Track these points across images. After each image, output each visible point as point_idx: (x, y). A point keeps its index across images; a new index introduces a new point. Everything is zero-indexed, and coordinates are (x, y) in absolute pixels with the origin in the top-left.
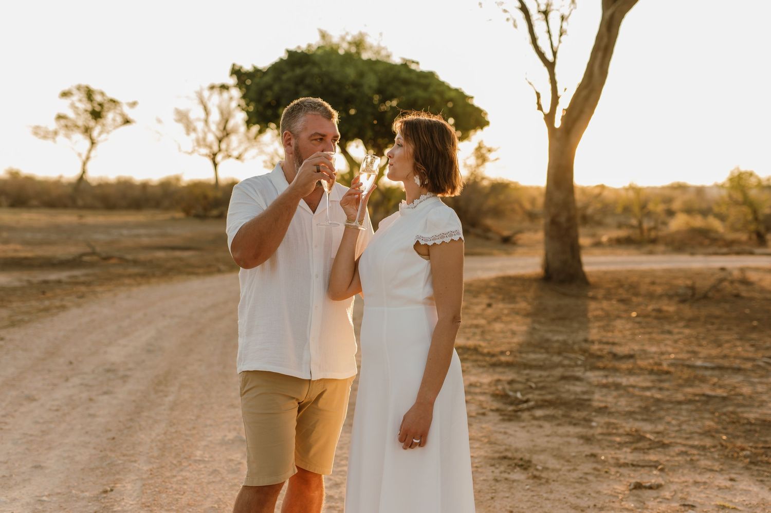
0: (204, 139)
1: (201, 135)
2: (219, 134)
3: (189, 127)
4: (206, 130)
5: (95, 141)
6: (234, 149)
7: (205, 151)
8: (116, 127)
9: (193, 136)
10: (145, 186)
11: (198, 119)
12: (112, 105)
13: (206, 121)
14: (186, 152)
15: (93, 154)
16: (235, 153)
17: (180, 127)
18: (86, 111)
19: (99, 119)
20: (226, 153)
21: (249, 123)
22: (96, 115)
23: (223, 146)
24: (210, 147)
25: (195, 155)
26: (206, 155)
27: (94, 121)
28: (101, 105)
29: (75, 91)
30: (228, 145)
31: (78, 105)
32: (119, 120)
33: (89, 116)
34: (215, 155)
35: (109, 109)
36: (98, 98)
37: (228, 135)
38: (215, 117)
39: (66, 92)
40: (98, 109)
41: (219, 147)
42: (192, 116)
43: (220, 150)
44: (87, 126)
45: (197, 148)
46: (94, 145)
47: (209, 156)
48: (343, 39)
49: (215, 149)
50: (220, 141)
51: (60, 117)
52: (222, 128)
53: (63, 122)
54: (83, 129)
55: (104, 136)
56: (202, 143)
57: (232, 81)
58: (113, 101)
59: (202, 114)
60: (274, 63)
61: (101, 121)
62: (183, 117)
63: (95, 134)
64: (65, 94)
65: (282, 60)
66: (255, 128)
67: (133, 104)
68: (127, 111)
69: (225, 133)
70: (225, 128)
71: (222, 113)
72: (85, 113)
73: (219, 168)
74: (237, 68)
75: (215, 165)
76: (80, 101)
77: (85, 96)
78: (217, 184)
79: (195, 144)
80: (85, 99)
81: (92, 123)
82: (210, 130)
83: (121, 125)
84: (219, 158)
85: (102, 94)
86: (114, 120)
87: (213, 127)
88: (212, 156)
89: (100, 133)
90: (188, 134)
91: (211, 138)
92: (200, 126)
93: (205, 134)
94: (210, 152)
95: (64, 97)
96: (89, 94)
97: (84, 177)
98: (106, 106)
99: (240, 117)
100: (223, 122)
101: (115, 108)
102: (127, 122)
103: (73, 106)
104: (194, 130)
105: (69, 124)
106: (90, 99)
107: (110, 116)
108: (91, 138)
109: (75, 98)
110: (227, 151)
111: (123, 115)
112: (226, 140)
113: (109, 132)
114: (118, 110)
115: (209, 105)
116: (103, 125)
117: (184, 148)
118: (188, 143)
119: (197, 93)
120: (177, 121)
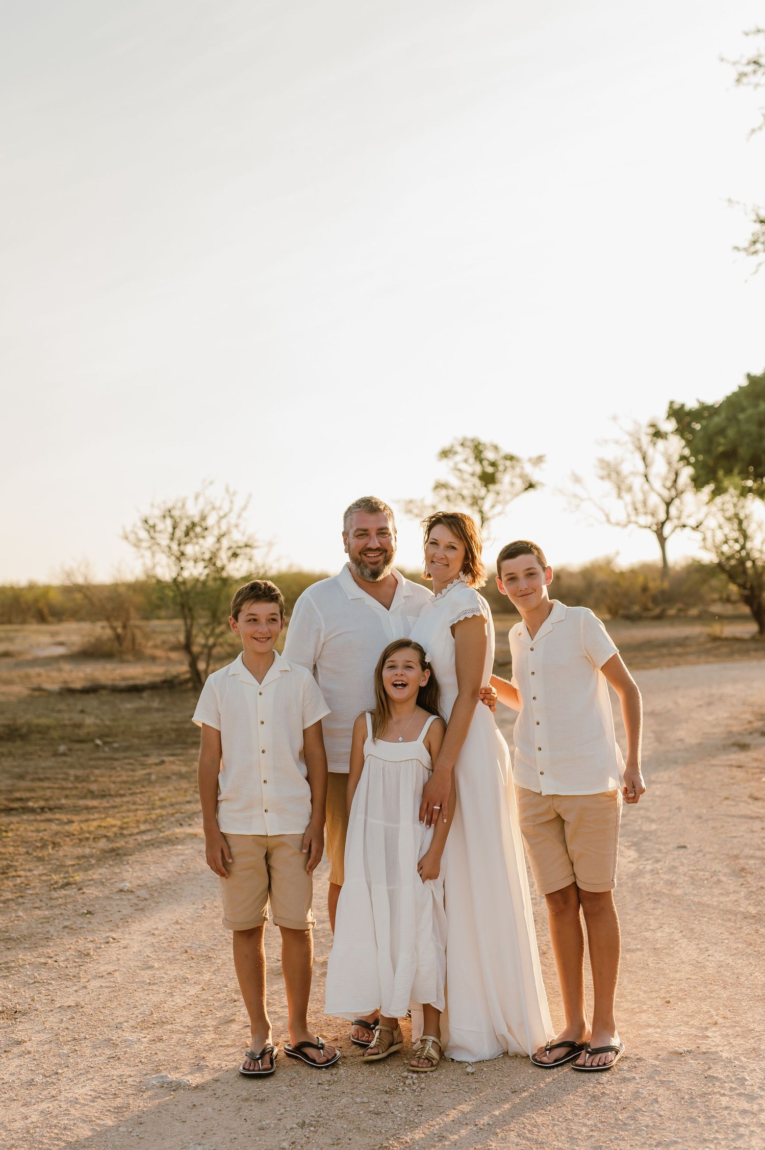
0: (645, 503)
1: (639, 497)
2: (666, 494)
3: (622, 487)
4: (646, 487)
5: (485, 516)
6: (689, 516)
7: (645, 521)
8: (517, 495)
9: (627, 498)
11: (634, 474)
12: (508, 463)
13: (646, 476)
14: (618, 524)
16: (692, 522)
17: (608, 486)
18: (473, 475)
19: (491, 487)
20: (678, 522)
21: (697, 483)
22: (488, 479)
23: (673, 511)
24: (653, 515)
25: (632, 526)
26: (647, 527)
27: (484, 487)
28: (493, 464)
29: (459, 449)
30: (680, 510)
31: (463, 466)
32: (520, 484)
33: (478, 482)
34: (661, 526)
35: (506, 469)
36: (490, 455)
37: (679, 494)
38: (659, 468)
39: (447, 449)
40: (490, 470)
41: (668, 512)
42: (626, 469)
43: (668, 518)
44: (475, 495)
45: (633, 517)
46: (485, 522)
47: (652, 528)
49: (662, 516)
50: (668, 504)
51: (439, 486)
52: (670, 484)
53: (444, 492)
54: (469, 501)
55: (499, 508)
56: (641, 509)
57: (668, 426)
58: (511, 458)
59: (640, 465)
61: (494, 487)
62: (611, 472)
63: (486, 506)
64: (445, 454)
66: (706, 491)
67: (539, 460)
68: (529, 469)
69: (673, 493)
70: (674, 486)
71: (669, 463)
72: (473, 478)
73: (668, 544)
74: (675, 407)
75: (662, 540)
76: (466, 461)
77: (473, 454)
78: (665, 569)
79: (630, 508)
80: (472, 460)
81: (483, 491)
82: (652, 489)
83: (521, 492)
84: (667, 530)
85: (496, 448)
86: (512, 484)
87: (657, 484)
88: (655, 528)
89: (493, 507)
90: (619, 496)
91: (655, 501)
92: (638, 483)
93: (644, 493)
94: (654, 522)
95: (444, 458)
96: (478, 451)
98: (501, 468)
99: (686, 472)
100: (673, 477)
101: (513, 467)
102: (531, 486)
103: (455, 469)
104: (630, 489)
105: (451, 492)
106: (479, 457)
107: (506, 479)
108: (481, 512)
109: (458, 458)
110: (679, 518)
111: (522, 476)
112: (677, 502)
113: (506, 502)
114: (518, 471)
115: (650, 451)
116: (498, 493)
117: (613, 519)
118: (619, 509)
119: (630, 435)
120: (602, 478)
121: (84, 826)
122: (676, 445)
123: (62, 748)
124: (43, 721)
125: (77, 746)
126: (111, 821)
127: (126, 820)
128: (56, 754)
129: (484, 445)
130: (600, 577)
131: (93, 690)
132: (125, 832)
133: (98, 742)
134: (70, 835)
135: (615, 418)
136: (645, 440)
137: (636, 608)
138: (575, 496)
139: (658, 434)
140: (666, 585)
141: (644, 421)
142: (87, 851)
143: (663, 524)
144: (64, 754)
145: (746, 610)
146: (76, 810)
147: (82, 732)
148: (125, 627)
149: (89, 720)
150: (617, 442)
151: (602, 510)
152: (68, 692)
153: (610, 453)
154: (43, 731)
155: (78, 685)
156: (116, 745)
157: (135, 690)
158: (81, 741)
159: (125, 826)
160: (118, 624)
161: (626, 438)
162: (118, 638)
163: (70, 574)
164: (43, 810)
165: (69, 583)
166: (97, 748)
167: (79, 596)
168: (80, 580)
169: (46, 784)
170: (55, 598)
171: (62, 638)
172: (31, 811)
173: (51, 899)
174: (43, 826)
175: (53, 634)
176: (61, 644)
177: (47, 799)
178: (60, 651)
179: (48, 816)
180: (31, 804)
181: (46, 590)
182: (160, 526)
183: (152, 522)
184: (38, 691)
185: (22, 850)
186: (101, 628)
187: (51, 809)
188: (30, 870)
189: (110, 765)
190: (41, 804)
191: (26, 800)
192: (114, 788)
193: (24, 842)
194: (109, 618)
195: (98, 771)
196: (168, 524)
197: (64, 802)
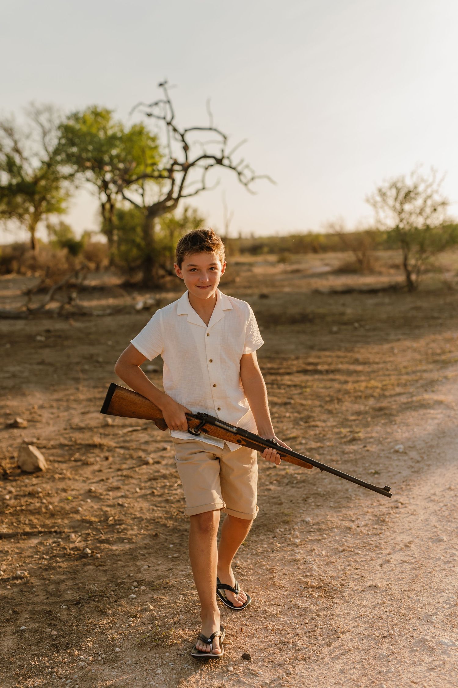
121: (356, 385)
123: (335, 329)
124: (322, 311)
125: (344, 327)
126: (373, 383)
127: (384, 383)
128: (331, 332)
131: (348, 291)
132: (387, 393)
133: (356, 325)
134: (347, 392)
142: (362, 408)
144: (336, 333)
146: (350, 373)
147: (345, 318)
148: (364, 255)
149: (349, 311)
152: (334, 292)
154: (322, 317)
155: (339, 289)
156: (367, 327)
158: (345, 324)
159: (385, 388)
160: (360, 254)
162: (360, 261)
163: (332, 226)
164: (327, 372)
165: (331, 231)
166: (356, 328)
167: (336, 239)
168: (338, 228)
169: (327, 353)
170: (323, 240)
171: (327, 261)
172: (320, 372)
173: (344, 453)
174: (328, 384)
175: (322, 260)
176: (327, 265)
177: (330, 364)
178: (327, 269)
179: (331, 376)
180: (320, 367)
181: (318, 236)
182: (389, 193)
183: (384, 190)
184: (317, 292)
185: (317, 403)
186: (349, 257)
187: (333, 372)
188: (324, 421)
189: (366, 340)
190: (326, 367)
191: (316, 364)
192: (372, 358)
193: (318, 396)
194: (355, 250)
195: (359, 345)
196: (394, 191)
197: (340, 366)
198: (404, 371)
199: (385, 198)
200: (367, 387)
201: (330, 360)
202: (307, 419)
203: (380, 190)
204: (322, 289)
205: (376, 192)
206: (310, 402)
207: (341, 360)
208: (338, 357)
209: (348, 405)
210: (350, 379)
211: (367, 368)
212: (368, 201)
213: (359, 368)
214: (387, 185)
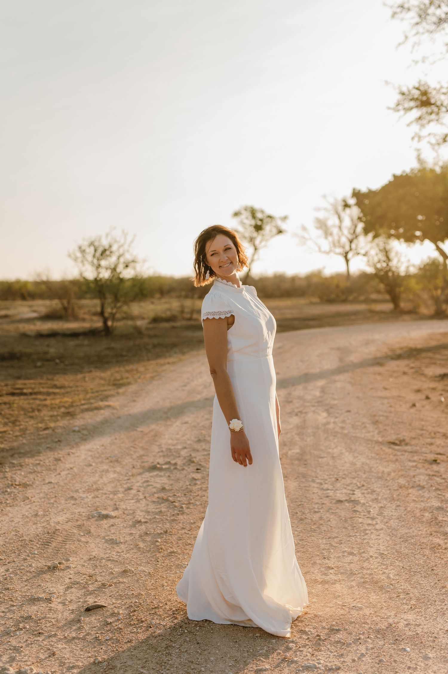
0: (339, 242)
1: (336, 238)
2: (350, 237)
3: (327, 233)
4: (340, 234)
5: (257, 248)
6: (361, 248)
7: (338, 250)
8: (272, 236)
9: (330, 239)
10: (294, 279)
11: (334, 226)
12: (269, 220)
13: (340, 227)
14: (325, 252)
15: (256, 257)
16: (363, 252)
17: (320, 232)
18: (251, 225)
19: (260, 231)
20: (355, 251)
21: (366, 231)
22: (258, 228)
23: (353, 246)
24: (343, 247)
25: (332, 254)
26: (340, 254)
27: (256, 232)
28: (261, 220)
29: (243, 212)
30: (357, 246)
31: (245, 221)
32: (275, 231)
33: (253, 229)
34: (347, 253)
35: (267, 223)
36: (259, 215)
37: (356, 237)
38: (347, 223)
39: (237, 212)
40: (259, 223)
41: (350, 247)
42: (330, 223)
43: (351, 249)
44: (252, 236)
45: (333, 249)
46: (257, 251)
47: (342, 254)
48: (435, 164)
49: (347, 248)
50: (351, 242)
52: (352, 231)
54: (249, 239)
55: (263, 243)
56: (337, 244)
57: (352, 201)
58: (270, 217)
59: (337, 221)
60: (384, 186)
61: (261, 232)
62: (322, 225)
63: (257, 242)
64: (236, 214)
65: (390, 182)
66: (370, 235)
67: (285, 218)
68: (279, 223)
69: (355, 236)
70: (354, 232)
71: (352, 221)
72: (250, 227)
73: (351, 263)
74: (357, 191)
75: (347, 261)
76: (247, 218)
77: (250, 214)
78: (348, 275)
79: (332, 245)
80: (250, 217)
81: (255, 234)
82: (343, 234)
83: (276, 235)
84: (350, 255)
85: (262, 212)
86: (271, 231)
87: (346, 232)
88: (345, 255)
89: (261, 242)
90: (326, 238)
91: (344, 240)
92: (335, 231)
93: (339, 237)
94: (343, 251)
95: (236, 217)
96: (253, 213)
97: (249, 274)
98: (265, 221)
99: (361, 226)
100: (353, 227)
101: (271, 222)
102: (280, 232)
103: (242, 223)
104: (331, 234)
106: (254, 216)
107: (268, 228)
108: (254, 245)
109: (243, 217)
110: (356, 249)
111: (277, 227)
112: (355, 241)
113: (267, 241)
114: (274, 224)
115: (343, 214)
116: (263, 235)
117: (323, 249)
118: (326, 244)
119: (332, 205)
120: (317, 228)
121: (53, 402)
122: (355, 211)
123: (39, 364)
124: (28, 350)
125: (46, 363)
127: (74, 399)
128: (36, 367)
129: (256, 211)
130: (315, 280)
131: (53, 335)
133: (58, 361)
134: (46, 406)
135: (324, 197)
136: (340, 208)
137: (333, 296)
138: (303, 237)
139: (346, 206)
140: (348, 284)
141: (340, 197)
143: (348, 252)
144: (40, 367)
145: (387, 297)
146: (48, 394)
147: (48, 356)
148: (69, 303)
149: (52, 350)
150: (326, 209)
151: (316, 244)
152: (40, 336)
153: (321, 215)
154: (29, 355)
155: (45, 332)
156: (67, 362)
157: (74, 335)
158: (48, 360)
160: (65, 302)
161: (330, 207)
162: (65, 309)
163: (39, 275)
164: (31, 394)
165: (38, 280)
166: (57, 364)
167: (43, 287)
168: (44, 278)
169: (31, 381)
170: (31, 288)
171: (35, 308)
172: (25, 394)
173: (39, 435)
174: (31, 401)
175: (30, 306)
176: (35, 311)
177: (33, 389)
178: (35, 315)
179: (34, 396)
180: (25, 391)
181: (26, 283)
182: (88, 250)
183: (83, 248)
184: (24, 335)
185: (22, 413)
186: (55, 304)
187: (36, 393)
188: (27, 422)
189: (64, 372)
190: (30, 391)
191: (22, 389)
192: (66, 384)
193: (23, 409)
194: (60, 298)
195: (58, 376)
196: (92, 249)
197: (42, 390)
198: (90, 391)
199: (85, 254)
200: (61, 402)
201: (33, 386)
202: (14, 423)
203: (80, 248)
204: (29, 333)
205: (77, 249)
206: (16, 412)
207: (43, 385)
208: (40, 384)
209: (45, 412)
210: (48, 398)
211: (63, 391)
212: (70, 256)
213: (57, 391)
214: (86, 243)
